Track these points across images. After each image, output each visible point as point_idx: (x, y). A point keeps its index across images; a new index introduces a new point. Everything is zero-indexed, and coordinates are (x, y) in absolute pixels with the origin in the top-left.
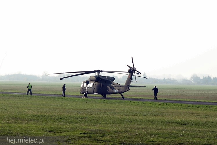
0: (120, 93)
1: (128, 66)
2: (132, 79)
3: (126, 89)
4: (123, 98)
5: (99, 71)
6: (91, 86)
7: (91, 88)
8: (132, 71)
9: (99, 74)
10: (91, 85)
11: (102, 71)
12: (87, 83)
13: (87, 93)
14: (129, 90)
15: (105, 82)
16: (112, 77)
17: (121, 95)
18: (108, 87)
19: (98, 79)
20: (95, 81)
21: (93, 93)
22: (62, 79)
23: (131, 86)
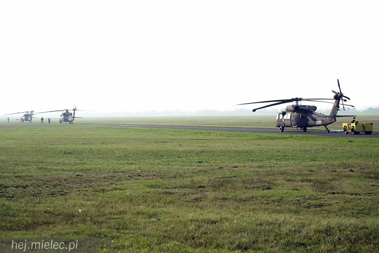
0: (325, 125)
1: (333, 91)
2: (339, 107)
3: (332, 120)
4: (329, 132)
5: (297, 100)
6: (289, 118)
7: (288, 120)
8: (338, 97)
9: (297, 103)
10: (288, 116)
11: (301, 99)
12: (284, 114)
13: (284, 127)
14: (336, 120)
15: (306, 112)
16: (314, 106)
17: (326, 127)
18: (308, 117)
19: (297, 109)
20: (294, 112)
21: (291, 126)
22: (254, 110)
23: (338, 116)
